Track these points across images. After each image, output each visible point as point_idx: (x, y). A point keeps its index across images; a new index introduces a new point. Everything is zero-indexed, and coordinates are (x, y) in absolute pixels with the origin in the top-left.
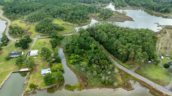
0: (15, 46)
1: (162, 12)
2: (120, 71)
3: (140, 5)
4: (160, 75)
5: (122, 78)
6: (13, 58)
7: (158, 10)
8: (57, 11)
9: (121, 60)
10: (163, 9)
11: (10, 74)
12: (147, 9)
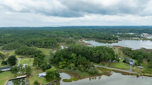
0: (2, 64)
1: (107, 40)
2: (98, 67)
3: (92, 37)
4: (123, 66)
5: (101, 70)
6: (3, 71)
7: (104, 39)
8: (31, 41)
9: (96, 63)
10: (107, 38)
11: (7, 81)
12: (97, 39)
